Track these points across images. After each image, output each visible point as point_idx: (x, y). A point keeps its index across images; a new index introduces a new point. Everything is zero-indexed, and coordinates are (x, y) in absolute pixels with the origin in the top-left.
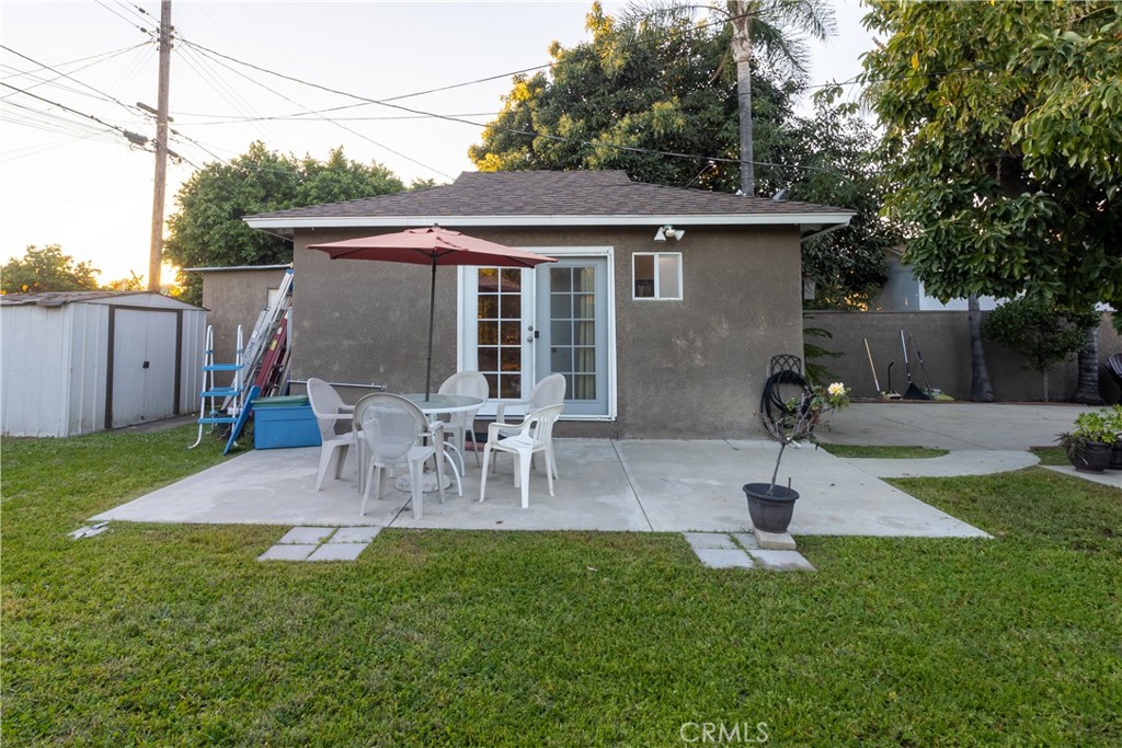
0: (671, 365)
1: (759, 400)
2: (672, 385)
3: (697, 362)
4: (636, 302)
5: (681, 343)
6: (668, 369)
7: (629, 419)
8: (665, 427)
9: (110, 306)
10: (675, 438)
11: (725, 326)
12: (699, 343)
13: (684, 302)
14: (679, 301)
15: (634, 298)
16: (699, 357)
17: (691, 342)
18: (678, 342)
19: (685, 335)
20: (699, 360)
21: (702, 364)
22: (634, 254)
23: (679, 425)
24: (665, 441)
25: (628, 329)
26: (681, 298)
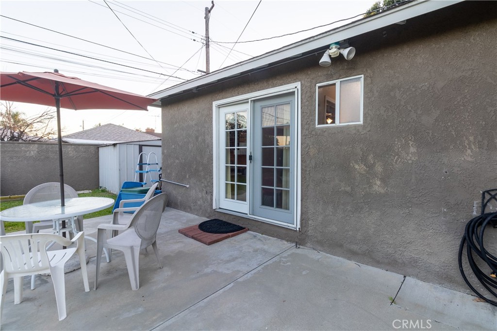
0: (348, 189)
1: (458, 242)
2: (349, 208)
3: (376, 188)
4: (319, 129)
5: (359, 167)
6: (346, 192)
7: (310, 233)
8: (341, 246)
9: (140, 145)
10: (349, 259)
11: (413, 150)
12: (379, 168)
13: (364, 126)
14: (359, 125)
15: (317, 126)
16: (378, 183)
17: (371, 167)
18: (357, 167)
19: (364, 160)
20: (378, 186)
21: (382, 191)
22: (318, 85)
23: (355, 248)
24: (340, 259)
25: (311, 154)
26: (361, 122)
